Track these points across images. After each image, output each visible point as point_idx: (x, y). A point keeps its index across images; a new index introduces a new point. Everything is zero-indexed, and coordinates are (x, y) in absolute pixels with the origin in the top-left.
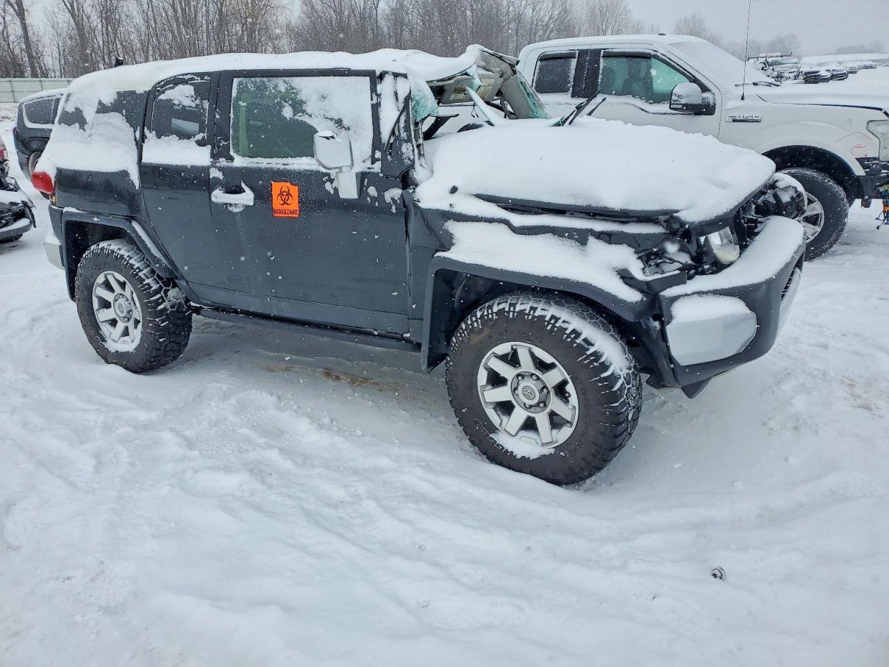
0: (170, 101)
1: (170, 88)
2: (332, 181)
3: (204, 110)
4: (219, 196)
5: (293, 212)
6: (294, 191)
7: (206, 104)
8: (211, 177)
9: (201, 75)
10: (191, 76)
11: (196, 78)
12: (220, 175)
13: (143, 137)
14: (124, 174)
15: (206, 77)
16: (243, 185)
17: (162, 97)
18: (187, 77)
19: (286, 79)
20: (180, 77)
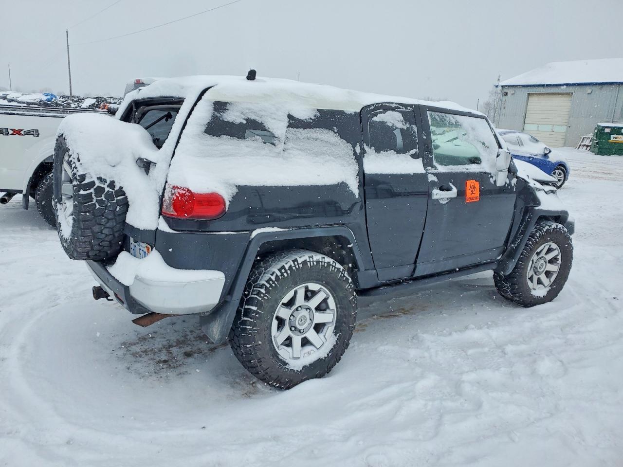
0: (383, 123)
1: (381, 113)
2: (492, 177)
3: (414, 132)
4: (437, 194)
5: (476, 198)
6: (477, 185)
7: (415, 128)
8: (429, 181)
9: (405, 106)
10: (397, 105)
11: (401, 107)
12: (435, 179)
13: (363, 151)
14: (343, 186)
15: (409, 108)
16: (451, 185)
17: (375, 119)
18: (393, 106)
19: (453, 115)
20: (386, 104)
